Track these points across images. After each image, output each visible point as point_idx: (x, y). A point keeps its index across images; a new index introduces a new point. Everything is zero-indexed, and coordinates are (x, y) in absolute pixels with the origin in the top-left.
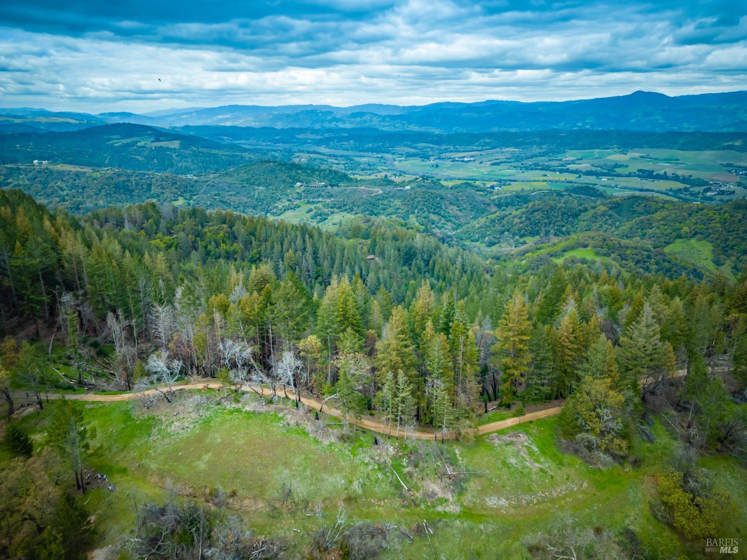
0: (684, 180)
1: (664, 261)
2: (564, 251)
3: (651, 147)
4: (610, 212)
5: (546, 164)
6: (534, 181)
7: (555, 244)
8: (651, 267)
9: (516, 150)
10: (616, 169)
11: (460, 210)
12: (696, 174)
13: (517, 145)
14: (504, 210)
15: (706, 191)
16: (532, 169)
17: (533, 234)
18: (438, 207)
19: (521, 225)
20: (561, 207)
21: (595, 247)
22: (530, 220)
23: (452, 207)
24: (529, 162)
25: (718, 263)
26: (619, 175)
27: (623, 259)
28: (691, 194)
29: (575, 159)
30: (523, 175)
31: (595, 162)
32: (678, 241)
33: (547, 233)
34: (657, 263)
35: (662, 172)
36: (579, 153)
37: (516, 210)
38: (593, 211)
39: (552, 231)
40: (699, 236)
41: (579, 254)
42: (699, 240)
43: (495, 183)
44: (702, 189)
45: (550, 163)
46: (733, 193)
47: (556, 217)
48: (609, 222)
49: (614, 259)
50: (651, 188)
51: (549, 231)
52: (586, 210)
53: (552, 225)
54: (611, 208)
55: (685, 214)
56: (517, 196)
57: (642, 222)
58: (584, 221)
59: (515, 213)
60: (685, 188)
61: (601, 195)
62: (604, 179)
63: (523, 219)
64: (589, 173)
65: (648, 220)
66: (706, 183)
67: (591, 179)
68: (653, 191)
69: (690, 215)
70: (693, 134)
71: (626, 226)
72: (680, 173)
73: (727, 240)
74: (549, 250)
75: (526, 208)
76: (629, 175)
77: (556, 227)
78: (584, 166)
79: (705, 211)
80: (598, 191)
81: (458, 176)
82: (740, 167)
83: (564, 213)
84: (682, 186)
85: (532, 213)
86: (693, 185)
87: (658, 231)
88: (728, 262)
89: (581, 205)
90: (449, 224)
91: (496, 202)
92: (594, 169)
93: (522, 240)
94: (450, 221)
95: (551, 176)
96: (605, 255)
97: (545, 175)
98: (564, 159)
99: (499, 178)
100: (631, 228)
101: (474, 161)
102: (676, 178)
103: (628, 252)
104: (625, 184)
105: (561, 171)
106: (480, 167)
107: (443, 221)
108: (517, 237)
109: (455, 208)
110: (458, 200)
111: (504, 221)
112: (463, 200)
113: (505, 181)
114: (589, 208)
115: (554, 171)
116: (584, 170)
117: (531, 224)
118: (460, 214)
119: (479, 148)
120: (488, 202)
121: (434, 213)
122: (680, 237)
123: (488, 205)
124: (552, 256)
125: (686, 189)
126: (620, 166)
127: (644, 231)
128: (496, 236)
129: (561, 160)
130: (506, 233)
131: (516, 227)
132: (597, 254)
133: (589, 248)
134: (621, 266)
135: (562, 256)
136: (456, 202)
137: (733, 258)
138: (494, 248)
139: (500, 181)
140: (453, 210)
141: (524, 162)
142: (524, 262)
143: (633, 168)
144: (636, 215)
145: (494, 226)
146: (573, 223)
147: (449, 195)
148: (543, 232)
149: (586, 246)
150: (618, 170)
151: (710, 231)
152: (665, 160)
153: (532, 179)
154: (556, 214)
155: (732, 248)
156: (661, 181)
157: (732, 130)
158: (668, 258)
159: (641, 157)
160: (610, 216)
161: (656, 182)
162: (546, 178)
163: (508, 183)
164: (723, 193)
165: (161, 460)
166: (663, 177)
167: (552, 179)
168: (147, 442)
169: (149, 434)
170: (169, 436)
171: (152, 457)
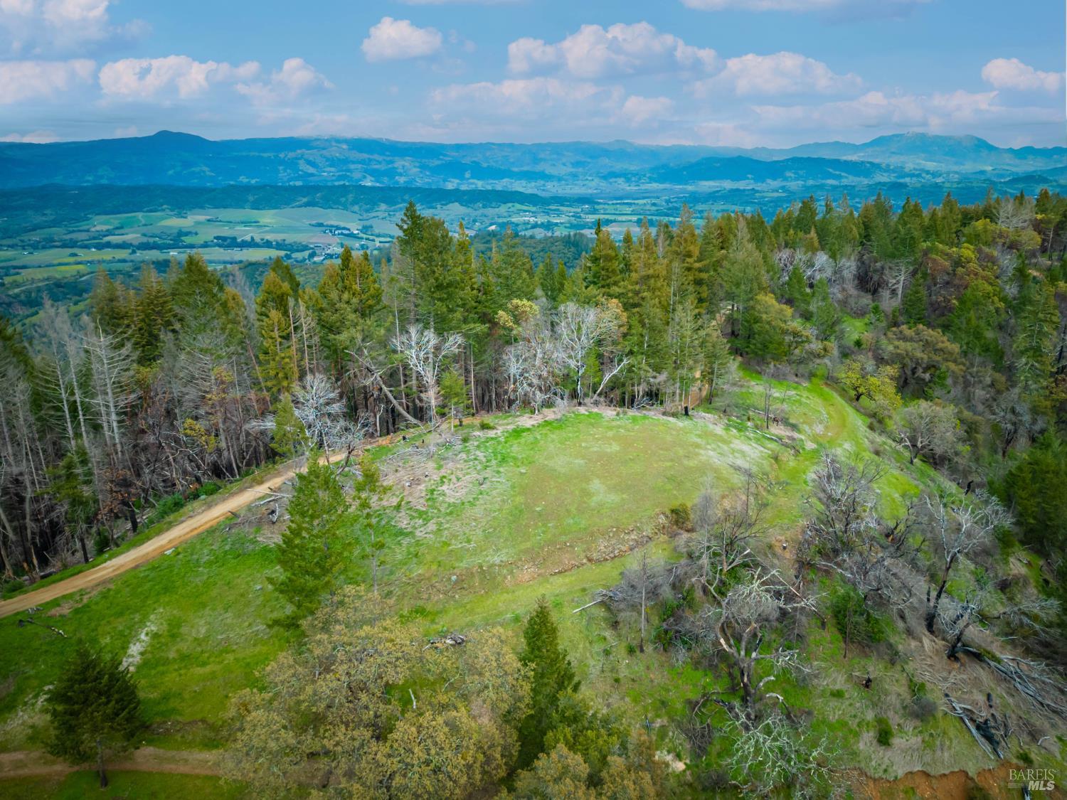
0: (279, 246)
3: (216, 207)
5: (68, 237)
6: (60, 264)
10: (183, 238)
12: (291, 238)
15: (312, 255)
16: (44, 248)
24: (35, 237)
26: (192, 246)
28: (298, 262)
29: (111, 227)
30: (31, 258)
31: (144, 229)
35: (248, 238)
36: (115, 220)
37: (76, 303)
44: (306, 254)
45: (74, 236)
50: (244, 259)
56: (58, 285)
60: (286, 255)
62: (173, 252)
64: (145, 247)
66: (305, 248)
67: (154, 254)
70: (263, 187)
72: (269, 237)
76: (205, 245)
78: (132, 237)
82: (332, 226)
84: (282, 253)
86: (293, 251)
91: (22, 297)
92: (145, 240)
95: (83, 255)
97: (75, 255)
98: (93, 229)
102: (268, 244)
104: (209, 257)
105: (100, 247)
113: (7, 268)
115: (86, 247)
116: (136, 243)
120: (7, 300)
123: (9, 304)
125: (288, 257)
126: (187, 234)
129: (88, 231)
141: (25, 238)
143: (209, 234)
150: (188, 240)
152: (243, 223)
153: (55, 262)
156: (251, 250)
157: (299, 183)
159: (209, 220)
161: (245, 251)
162: (79, 259)
163: (12, 271)
164: (329, 257)
165: (507, 540)
166: (252, 244)
167: (90, 259)
168: (418, 543)
169: (401, 533)
170: (467, 505)
171: (475, 549)
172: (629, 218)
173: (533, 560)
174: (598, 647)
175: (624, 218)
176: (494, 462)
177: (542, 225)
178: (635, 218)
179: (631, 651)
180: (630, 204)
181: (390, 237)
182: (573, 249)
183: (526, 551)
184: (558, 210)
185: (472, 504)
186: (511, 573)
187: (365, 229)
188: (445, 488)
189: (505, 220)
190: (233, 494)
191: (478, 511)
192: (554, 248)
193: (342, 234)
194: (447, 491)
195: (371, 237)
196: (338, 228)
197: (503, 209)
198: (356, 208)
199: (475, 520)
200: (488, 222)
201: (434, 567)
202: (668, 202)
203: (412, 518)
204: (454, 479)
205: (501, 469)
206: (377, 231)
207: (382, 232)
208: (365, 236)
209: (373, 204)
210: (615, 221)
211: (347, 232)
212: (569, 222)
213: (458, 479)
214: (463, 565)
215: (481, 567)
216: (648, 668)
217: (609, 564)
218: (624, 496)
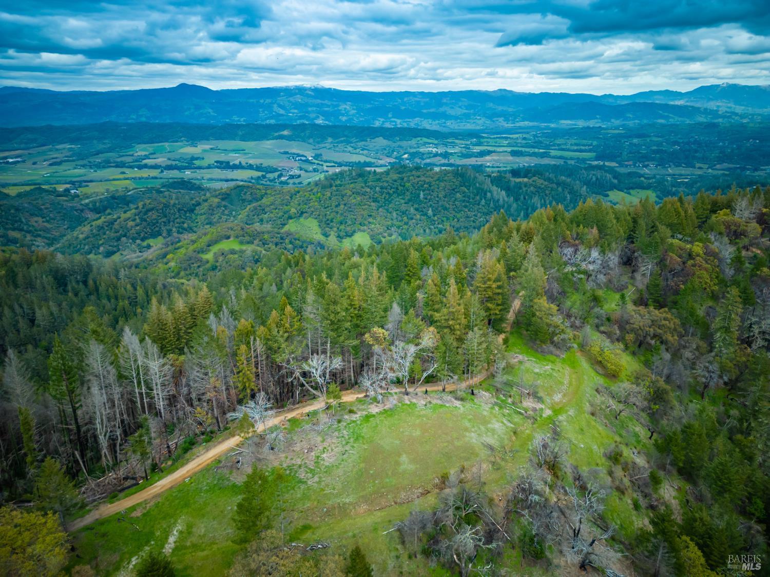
0: (258, 168)
1: (295, 239)
2: (209, 246)
3: (217, 139)
4: (224, 203)
5: (119, 160)
6: (114, 180)
7: (194, 242)
8: (287, 247)
9: (73, 146)
10: (194, 162)
11: (47, 221)
12: (266, 162)
13: (72, 141)
14: (109, 214)
15: (280, 176)
16: (104, 167)
17: (155, 235)
18: (16, 222)
19: (138, 228)
20: (175, 204)
21: (237, 237)
22: (145, 220)
23: (36, 219)
24: (98, 159)
25: (326, 235)
26: (200, 168)
27: (264, 244)
28: (271, 181)
29: (147, 153)
30: (95, 174)
31: (169, 155)
32: (291, 221)
33: (169, 232)
34: (291, 242)
35: (237, 162)
36: (149, 148)
37: (125, 212)
38: (206, 204)
39: (174, 229)
40: (305, 215)
41: (225, 245)
42: (306, 218)
43: (68, 186)
44: (276, 174)
45: (123, 159)
46: (299, 176)
47: (175, 214)
48: (226, 212)
49: (258, 245)
50: (234, 178)
51: (171, 230)
52: (199, 204)
53: (171, 223)
54: (223, 199)
55: (288, 197)
56: (113, 198)
57: (255, 208)
58: (201, 214)
59: (123, 216)
60: (263, 175)
61: (199, 188)
62: (188, 172)
63: (138, 221)
64: (169, 168)
65: (260, 206)
66: (275, 170)
67: (175, 174)
68: (237, 180)
69: (291, 198)
70: (248, 125)
71: (243, 215)
72: (251, 162)
73: (326, 215)
74: (191, 248)
75: (137, 208)
76: (209, 167)
77: (177, 225)
78: (161, 160)
79: (301, 193)
80: (195, 184)
81: (12, 182)
82: (294, 154)
83: (179, 210)
84: (260, 174)
85: (146, 213)
86: (267, 172)
87: (272, 215)
88: (332, 233)
89: (192, 199)
90: (39, 239)
91: (91, 206)
92: (169, 163)
93: (145, 244)
94: (39, 236)
95: (130, 173)
96: (248, 243)
97: (124, 173)
98: (136, 154)
99: (69, 179)
100: (248, 216)
101: (24, 161)
102: (250, 167)
103: (266, 236)
104: (209, 176)
105: (140, 167)
106: (35, 169)
107: (29, 237)
108: (138, 241)
109: (40, 219)
110: (41, 209)
111: (116, 226)
112: (46, 208)
113: (80, 182)
114: (201, 201)
115: (131, 167)
116: (164, 165)
117: (149, 224)
118: (48, 225)
119: (23, 146)
120: (81, 207)
121: (14, 229)
122: (290, 218)
123: (82, 211)
124: (199, 252)
125: (264, 177)
126: (197, 159)
127: (260, 217)
128: (112, 244)
129: (132, 155)
130: (124, 239)
131: (133, 231)
132: (241, 243)
133: (231, 239)
134: (265, 250)
135: (209, 251)
136: (37, 211)
137: (335, 229)
138: (116, 258)
139: (73, 183)
140: (37, 222)
141: (92, 160)
142: (172, 264)
143: (211, 159)
144: (246, 203)
145: (105, 234)
146: (191, 218)
147: (26, 205)
148: (165, 231)
149: (228, 238)
150: (197, 163)
151: (312, 209)
152: (234, 150)
153: (111, 178)
154: (172, 211)
155: (332, 221)
156: (239, 170)
157: (273, 122)
158: (297, 236)
159: (211, 149)
160: (225, 206)
161: (235, 171)
162: (126, 176)
163: (84, 184)
164: (292, 177)
165: (353, 489)
166: (239, 167)
167: (133, 176)
168: (308, 489)
169: (301, 481)
170: (335, 468)
171: (337, 494)
172: (505, 149)
173: (366, 502)
174: (393, 554)
175: (501, 149)
176: (352, 440)
177: (441, 155)
178: (509, 149)
179: (410, 557)
180: (506, 138)
181: (334, 162)
182: (460, 179)
183: (363, 497)
184: (453, 142)
185: (337, 467)
186: (355, 508)
187: (317, 157)
188: (324, 455)
189: (414, 150)
190: (220, 443)
191: (340, 472)
192: (446, 178)
193: (301, 160)
194: (326, 458)
195: (321, 163)
196: (298, 155)
197: (414, 142)
198: (311, 141)
199: (338, 477)
200: (402, 152)
201: (315, 503)
202: (535, 136)
203: (307, 473)
204: (330, 450)
205: (355, 445)
206: (324, 158)
207: (329, 159)
208: (316, 162)
209: (323, 138)
210: (494, 152)
211: (304, 159)
212: (461, 152)
213: (332, 450)
214: (330, 503)
215: (339, 504)
216: (418, 567)
217: (405, 506)
218: (418, 466)
